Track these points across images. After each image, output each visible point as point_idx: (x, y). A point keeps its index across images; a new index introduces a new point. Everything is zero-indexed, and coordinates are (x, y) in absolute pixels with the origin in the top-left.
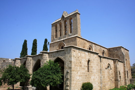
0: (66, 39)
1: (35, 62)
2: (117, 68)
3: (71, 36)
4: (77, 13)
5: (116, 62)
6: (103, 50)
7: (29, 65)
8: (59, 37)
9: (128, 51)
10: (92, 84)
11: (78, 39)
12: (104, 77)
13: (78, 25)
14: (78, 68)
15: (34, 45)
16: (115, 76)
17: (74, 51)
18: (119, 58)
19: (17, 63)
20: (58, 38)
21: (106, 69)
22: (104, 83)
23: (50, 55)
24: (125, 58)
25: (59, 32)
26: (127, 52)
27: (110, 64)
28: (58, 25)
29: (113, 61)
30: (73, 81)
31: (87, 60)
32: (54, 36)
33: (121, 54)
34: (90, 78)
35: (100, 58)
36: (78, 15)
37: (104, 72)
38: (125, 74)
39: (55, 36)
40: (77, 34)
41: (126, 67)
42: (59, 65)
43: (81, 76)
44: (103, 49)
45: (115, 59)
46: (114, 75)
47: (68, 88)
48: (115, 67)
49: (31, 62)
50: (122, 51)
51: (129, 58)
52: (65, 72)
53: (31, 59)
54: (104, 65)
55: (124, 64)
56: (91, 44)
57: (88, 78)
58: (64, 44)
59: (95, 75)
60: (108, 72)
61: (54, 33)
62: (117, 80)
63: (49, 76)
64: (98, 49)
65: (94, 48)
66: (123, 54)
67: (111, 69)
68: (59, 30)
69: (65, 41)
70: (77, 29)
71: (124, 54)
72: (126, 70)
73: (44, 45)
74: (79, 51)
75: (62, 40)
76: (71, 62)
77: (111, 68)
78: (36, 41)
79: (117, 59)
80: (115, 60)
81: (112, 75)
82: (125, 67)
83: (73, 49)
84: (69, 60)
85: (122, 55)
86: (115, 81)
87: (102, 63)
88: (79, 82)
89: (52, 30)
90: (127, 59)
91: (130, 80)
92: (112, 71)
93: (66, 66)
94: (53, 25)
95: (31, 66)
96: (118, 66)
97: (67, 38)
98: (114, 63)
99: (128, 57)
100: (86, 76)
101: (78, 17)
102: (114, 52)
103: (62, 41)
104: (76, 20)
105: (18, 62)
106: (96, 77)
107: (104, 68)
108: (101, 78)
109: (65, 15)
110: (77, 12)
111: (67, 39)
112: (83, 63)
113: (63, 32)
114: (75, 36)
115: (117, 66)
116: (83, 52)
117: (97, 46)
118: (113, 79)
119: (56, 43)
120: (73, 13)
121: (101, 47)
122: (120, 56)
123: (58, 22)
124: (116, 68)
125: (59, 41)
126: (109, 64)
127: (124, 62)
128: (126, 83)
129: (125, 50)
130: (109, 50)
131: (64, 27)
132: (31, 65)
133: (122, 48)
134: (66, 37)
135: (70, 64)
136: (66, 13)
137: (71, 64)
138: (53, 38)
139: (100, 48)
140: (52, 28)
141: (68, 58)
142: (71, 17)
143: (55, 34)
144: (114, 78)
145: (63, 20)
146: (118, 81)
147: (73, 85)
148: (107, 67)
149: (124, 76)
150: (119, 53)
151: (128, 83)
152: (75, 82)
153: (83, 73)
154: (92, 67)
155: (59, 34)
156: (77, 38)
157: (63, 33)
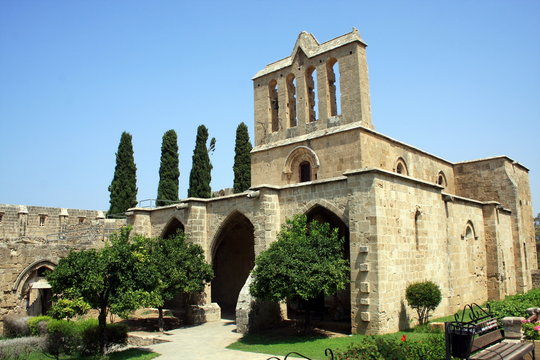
0: (317, 138)
1: (221, 221)
2: (494, 235)
3: (335, 124)
4: (358, 42)
5: (491, 213)
6: (441, 172)
7: (196, 234)
8: (288, 127)
9: (527, 170)
10: (436, 287)
11: (364, 137)
12: (457, 265)
13: (361, 86)
14: (393, 237)
15: (167, 153)
16: (488, 263)
17: (381, 186)
18: (498, 197)
19: (141, 228)
20: (285, 132)
21: (462, 238)
22: (457, 287)
23: (285, 196)
24: (519, 197)
25: (288, 110)
26: (522, 177)
27: (473, 221)
28: (281, 85)
29: (480, 211)
30: (383, 279)
31: (414, 210)
32: (266, 124)
33: (504, 184)
34: (423, 268)
35: (446, 202)
36: (359, 49)
37: (456, 250)
38: (518, 255)
39: (270, 126)
40: (360, 118)
41: (521, 230)
42: (336, 230)
43: (402, 262)
44: (440, 167)
45: (489, 202)
46: (485, 258)
47: (368, 300)
48: (487, 232)
49: (205, 221)
50: (509, 174)
51: (529, 197)
52: (354, 252)
53: (202, 211)
54: (455, 225)
55: (516, 221)
56: (401, 152)
57: (417, 269)
58: (310, 153)
59: (434, 261)
60: (468, 250)
61: (266, 114)
62: (496, 276)
63: (315, 266)
64: (425, 167)
65: (411, 167)
66: (511, 184)
67: (476, 238)
68: (287, 101)
69: (313, 143)
70: (359, 101)
71: (515, 184)
72: (522, 240)
73: (195, 152)
74: (392, 184)
75: (303, 138)
76: (373, 220)
77: (477, 235)
78: (176, 138)
79: (496, 205)
80: (487, 208)
81: (478, 260)
82: (517, 229)
83: (377, 180)
84: (366, 215)
85: (508, 188)
86: (488, 277)
87: (451, 219)
88: (396, 283)
89: (256, 99)
90: (524, 202)
91: (533, 275)
92: (479, 247)
93: (356, 232)
94: (258, 82)
95: (205, 237)
96: (498, 229)
97: (321, 133)
98: (486, 215)
99: (526, 193)
100: (413, 262)
101: (360, 56)
102: (480, 176)
103: (302, 143)
104: (354, 67)
105: (142, 222)
106: (437, 267)
107: (457, 235)
108: (449, 268)
109: (310, 49)
110: (354, 38)
111: (325, 136)
112: (404, 223)
113: (304, 110)
114: (354, 125)
115: (494, 228)
116: (403, 186)
117: (422, 159)
118: (482, 273)
119: (278, 150)
120: (340, 43)
121: (434, 162)
122: (500, 193)
123: (279, 73)
124: (491, 234)
125: (289, 141)
126: (470, 222)
127: (516, 214)
128: (520, 285)
129: (516, 169)
130: (460, 169)
131: (306, 91)
132: (205, 232)
133: (506, 162)
134: (315, 129)
135: (371, 228)
136: (311, 38)
137: (376, 229)
138: (261, 131)
139: (431, 164)
140: (256, 94)
141: (362, 207)
142: (334, 55)
143: (270, 116)
144: (485, 267)
145: (301, 64)
146: (500, 278)
147: (382, 292)
148: (463, 231)
149: (516, 260)
150: (497, 182)
151: (528, 285)
152: (386, 282)
153: (405, 253)
154: (426, 234)
155: (288, 116)
156: (361, 134)
157: (303, 112)
